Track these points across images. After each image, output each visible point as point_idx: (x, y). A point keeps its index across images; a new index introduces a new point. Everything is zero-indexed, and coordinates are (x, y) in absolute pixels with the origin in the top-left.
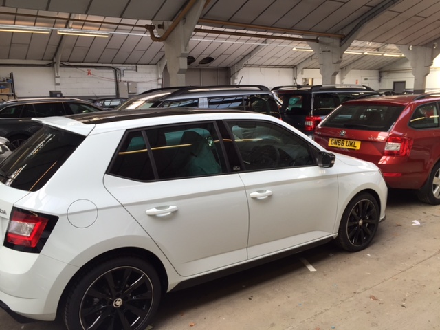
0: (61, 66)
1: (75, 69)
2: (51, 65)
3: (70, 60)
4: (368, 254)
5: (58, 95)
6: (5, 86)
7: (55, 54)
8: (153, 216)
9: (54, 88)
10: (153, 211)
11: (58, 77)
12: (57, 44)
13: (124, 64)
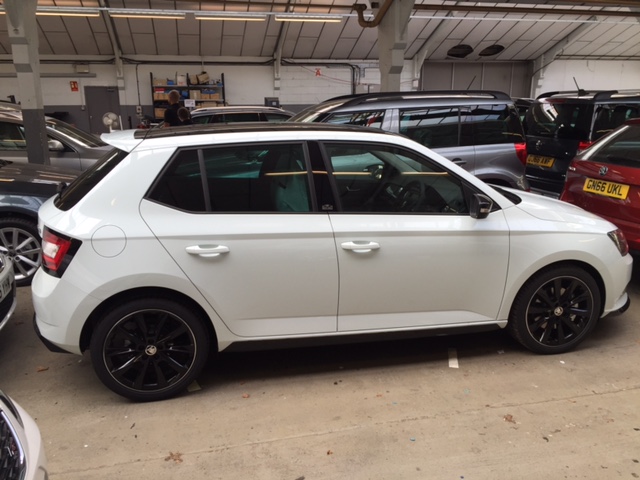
0: (282, 64)
1: (300, 67)
2: (270, 63)
3: (295, 55)
4: (562, 361)
5: (274, 104)
6: (215, 90)
7: (276, 49)
8: (195, 255)
9: (271, 94)
10: (195, 248)
11: (278, 79)
12: (277, 34)
13: (366, 59)
